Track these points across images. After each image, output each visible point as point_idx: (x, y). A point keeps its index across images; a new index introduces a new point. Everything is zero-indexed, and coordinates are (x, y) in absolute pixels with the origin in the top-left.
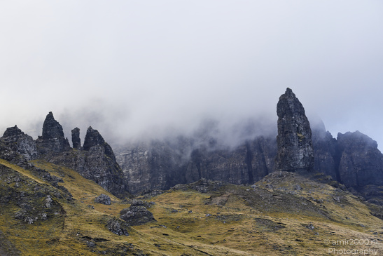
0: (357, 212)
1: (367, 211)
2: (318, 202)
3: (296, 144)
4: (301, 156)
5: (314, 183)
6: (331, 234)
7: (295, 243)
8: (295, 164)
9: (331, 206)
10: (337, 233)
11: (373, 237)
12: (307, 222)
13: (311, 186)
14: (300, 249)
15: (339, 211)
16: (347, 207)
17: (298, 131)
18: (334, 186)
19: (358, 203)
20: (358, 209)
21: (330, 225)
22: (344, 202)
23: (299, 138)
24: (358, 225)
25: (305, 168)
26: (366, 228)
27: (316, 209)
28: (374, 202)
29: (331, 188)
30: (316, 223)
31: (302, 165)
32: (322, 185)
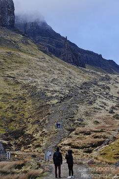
0: (32, 48)
1: (37, 48)
2: (15, 42)
3: (7, 14)
4: (9, 20)
5: (13, 33)
6: (20, 57)
7: (3, 60)
8: (5, 23)
9: (20, 45)
10: (22, 57)
11: (38, 60)
12: (9, 51)
13: (12, 34)
14: (4, 63)
15: (24, 47)
16: (28, 45)
17: (8, 7)
18: (23, 35)
19: (33, 44)
21: (19, 53)
22: (27, 43)
23: (9, 11)
24: (32, 54)
25: (10, 26)
26: (36, 55)
27: (14, 45)
28: (40, 44)
29: (21, 36)
30: (13, 52)
31: (9, 24)
32: (17, 34)
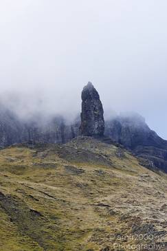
0: (130, 163)
1: (137, 163)
2: (106, 156)
3: (93, 118)
4: (96, 126)
5: (104, 144)
6: (114, 177)
7: (91, 183)
8: (92, 131)
9: (114, 159)
10: (117, 176)
11: (140, 179)
12: (98, 169)
13: (102, 146)
14: (93, 186)
15: (119, 162)
16: (124, 159)
17: (95, 110)
18: (117, 146)
19: (132, 157)
20: (131, 162)
21: (113, 171)
22: (123, 157)
23: (95, 114)
24: (131, 171)
25: (98, 134)
26: (136, 173)
27: (105, 160)
28: (142, 157)
29: (115, 147)
30: (104, 170)
31: (96, 132)
32: (109, 145)
